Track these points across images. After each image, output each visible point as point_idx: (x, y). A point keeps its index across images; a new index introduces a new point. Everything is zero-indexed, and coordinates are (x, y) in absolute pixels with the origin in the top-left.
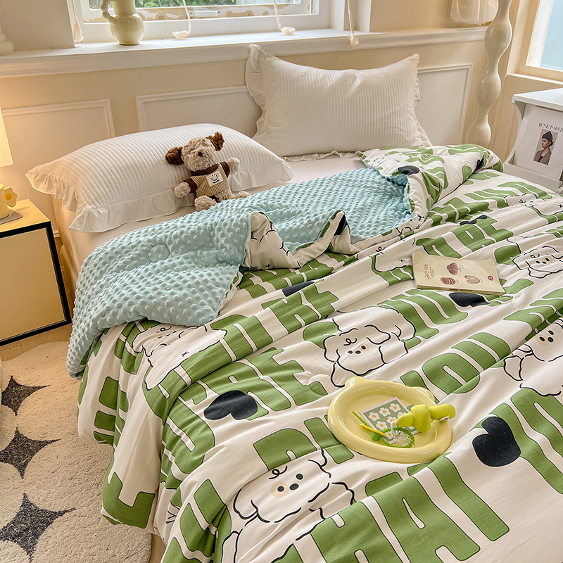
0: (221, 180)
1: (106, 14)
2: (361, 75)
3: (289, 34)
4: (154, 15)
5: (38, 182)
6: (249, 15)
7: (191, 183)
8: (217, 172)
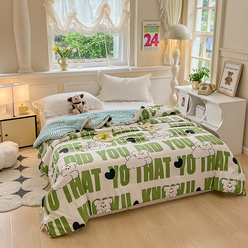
0: (81, 105)
1: (59, 63)
2: (130, 79)
3: (112, 67)
4: (73, 62)
5: (35, 105)
6: (102, 62)
7: (73, 106)
8: (80, 104)
